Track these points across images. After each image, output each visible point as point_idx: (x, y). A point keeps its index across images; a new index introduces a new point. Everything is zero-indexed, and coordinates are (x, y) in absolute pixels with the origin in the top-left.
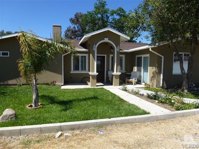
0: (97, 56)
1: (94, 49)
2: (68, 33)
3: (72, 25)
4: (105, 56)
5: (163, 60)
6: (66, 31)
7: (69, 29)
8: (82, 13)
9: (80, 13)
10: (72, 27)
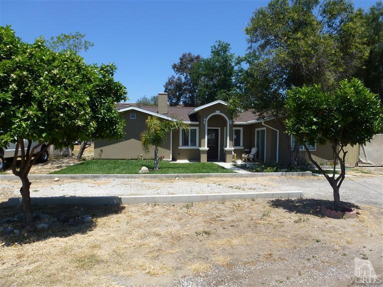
0: (208, 129)
1: (204, 122)
2: (170, 86)
3: (177, 74)
4: (218, 129)
5: (278, 134)
6: (166, 84)
7: (172, 81)
8: (192, 55)
9: (189, 54)
10: (176, 77)
